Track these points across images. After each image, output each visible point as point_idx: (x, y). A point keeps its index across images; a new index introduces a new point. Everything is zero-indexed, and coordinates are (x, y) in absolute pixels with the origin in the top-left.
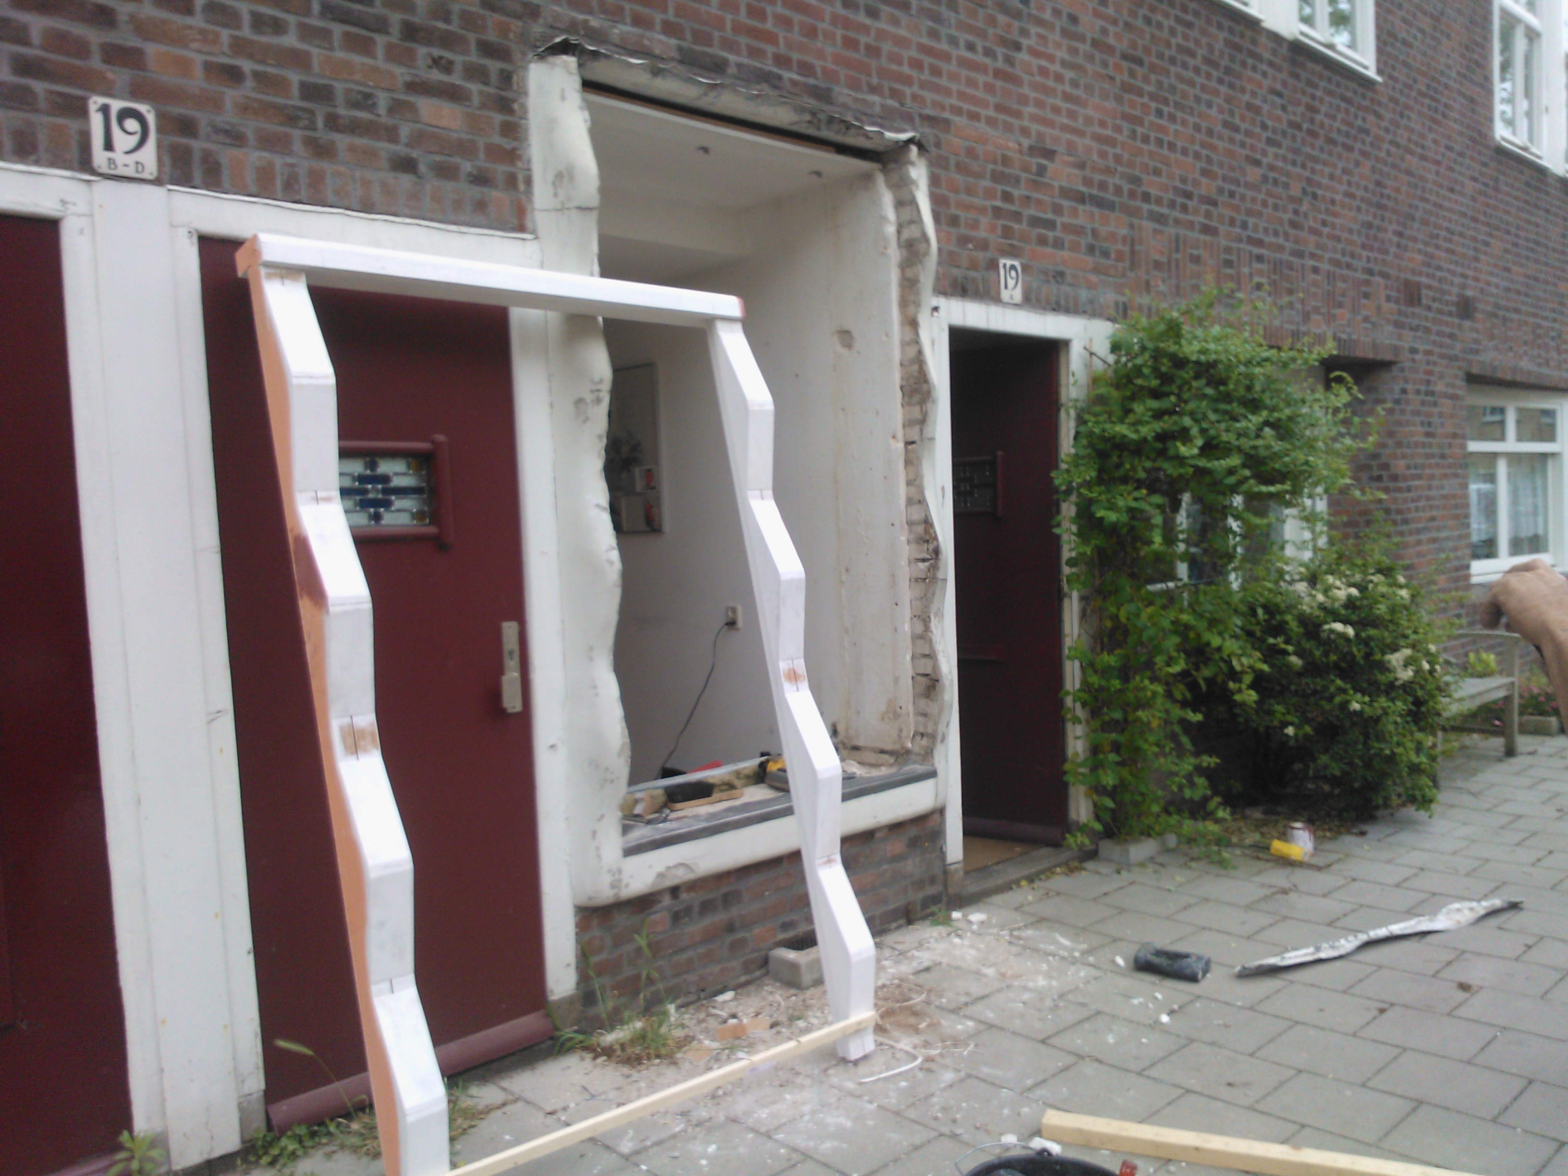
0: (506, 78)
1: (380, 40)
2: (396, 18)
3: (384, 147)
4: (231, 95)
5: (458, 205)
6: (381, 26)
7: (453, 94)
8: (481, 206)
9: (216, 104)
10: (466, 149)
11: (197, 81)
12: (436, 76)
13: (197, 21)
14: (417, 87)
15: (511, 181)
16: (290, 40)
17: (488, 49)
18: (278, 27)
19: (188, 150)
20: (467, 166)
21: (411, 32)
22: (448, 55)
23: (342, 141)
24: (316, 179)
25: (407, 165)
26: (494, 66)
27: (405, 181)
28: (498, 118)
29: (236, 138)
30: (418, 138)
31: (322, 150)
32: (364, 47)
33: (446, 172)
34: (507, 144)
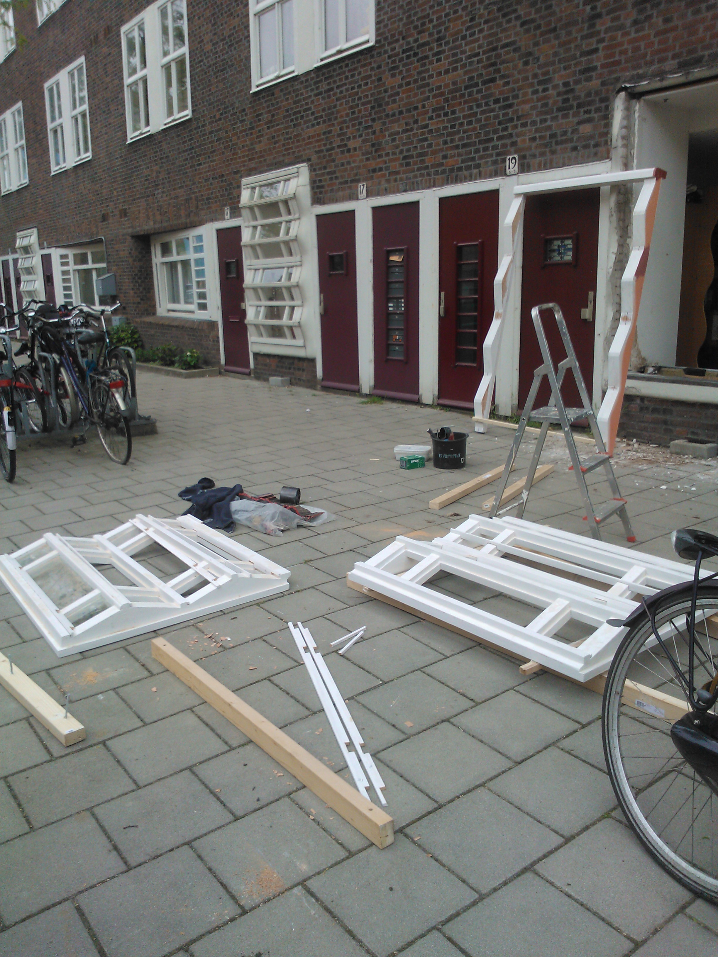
0: (607, 107)
1: (571, 112)
2: (575, 103)
3: (569, 145)
4: (534, 145)
5: (589, 156)
6: (571, 107)
7: (589, 120)
8: (596, 154)
9: (530, 148)
10: (592, 137)
11: (527, 144)
12: (587, 116)
13: (529, 127)
14: (580, 123)
15: (606, 142)
16: (549, 123)
17: (602, 100)
18: (545, 120)
19: (524, 163)
20: (592, 143)
21: (579, 106)
22: (589, 108)
23: (559, 147)
24: (551, 161)
25: (575, 149)
26: (603, 105)
27: (574, 153)
28: (603, 123)
29: (534, 156)
30: (579, 139)
31: (553, 152)
32: (565, 116)
33: (586, 147)
34: (605, 130)
